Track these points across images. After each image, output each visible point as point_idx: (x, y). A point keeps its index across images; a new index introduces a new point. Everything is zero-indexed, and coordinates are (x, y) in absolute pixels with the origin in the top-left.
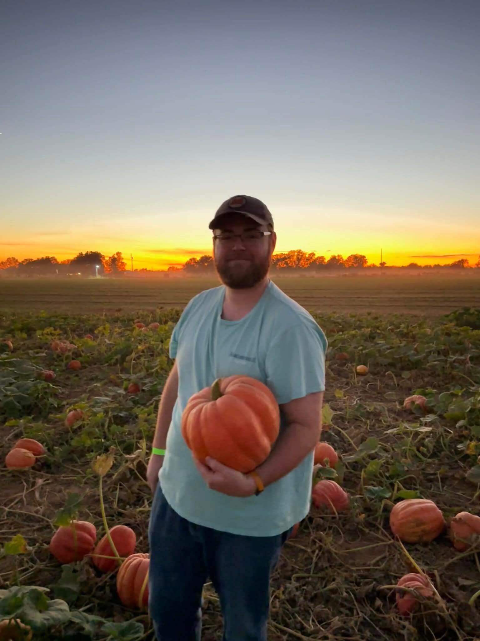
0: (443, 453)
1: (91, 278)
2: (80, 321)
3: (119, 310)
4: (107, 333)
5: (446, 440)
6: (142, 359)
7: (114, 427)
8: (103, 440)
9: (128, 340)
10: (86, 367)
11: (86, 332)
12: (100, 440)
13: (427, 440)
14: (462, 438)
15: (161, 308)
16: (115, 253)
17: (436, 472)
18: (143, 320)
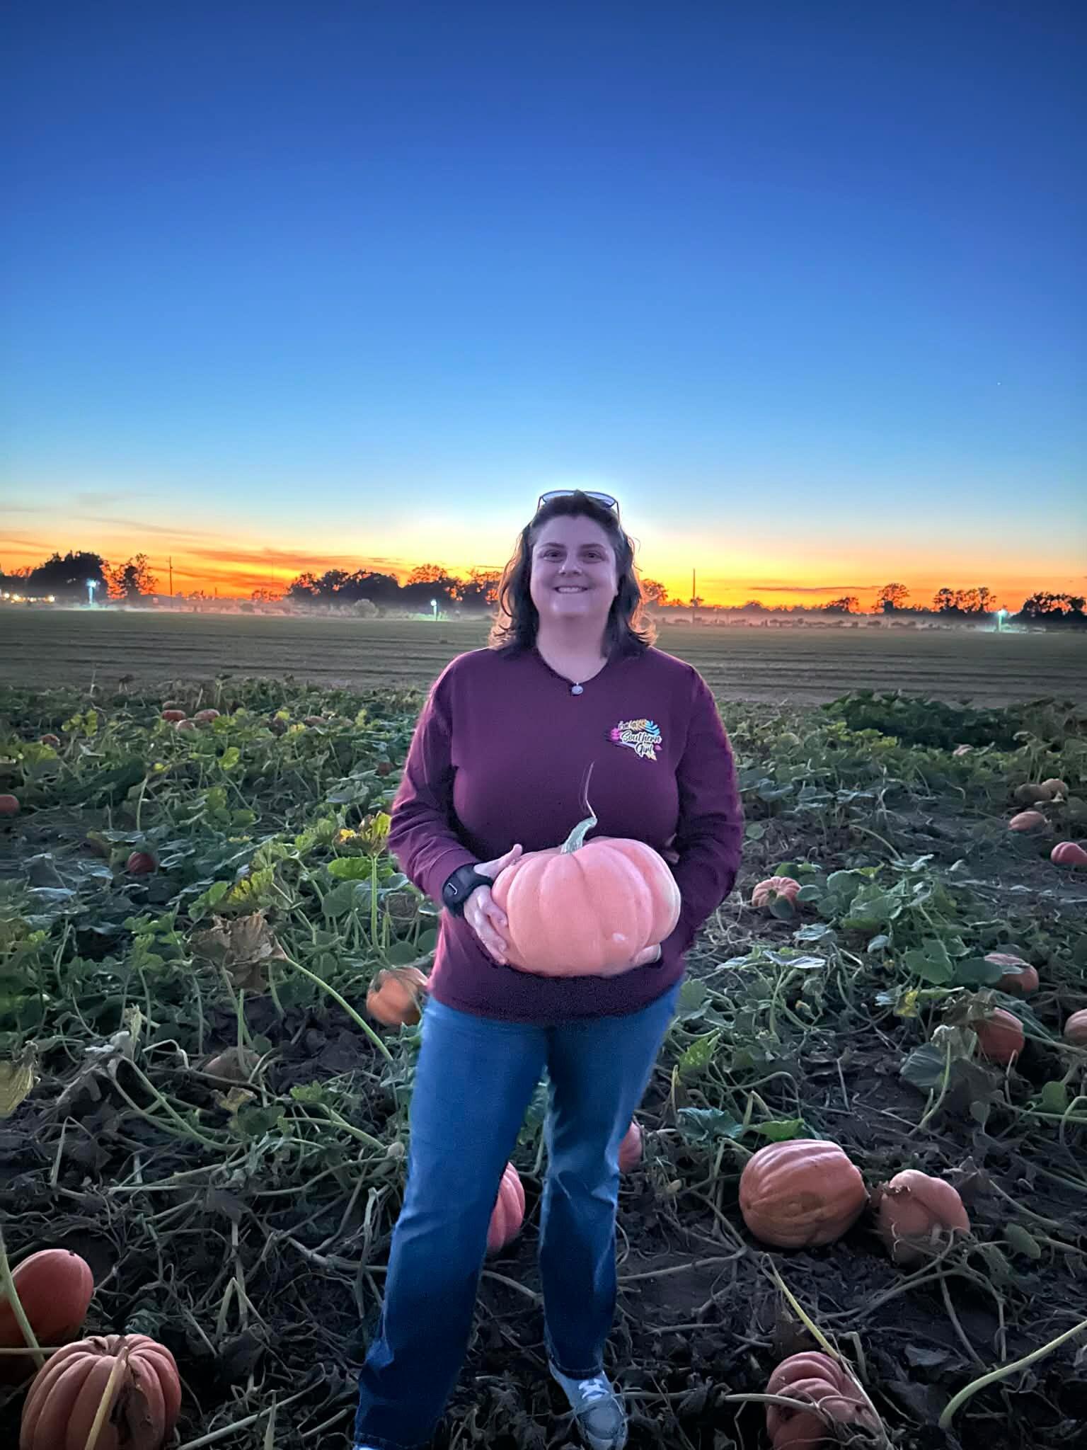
0: (845, 1012)
1: (78, 608)
2: (34, 701)
3: (126, 680)
4: (91, 730)
5: (848, 981)
6: (166, 794)
7: (77, 962)
8: (46, 997)
9: (138, 748)
10: (32, 811)
11: (46, 726)
12: (37, 996)
13: (807, 982)
14: (881, 977)
15: (225, 677)
16: (134, 555)
17: (833, 1060)
18: (184, 703)
